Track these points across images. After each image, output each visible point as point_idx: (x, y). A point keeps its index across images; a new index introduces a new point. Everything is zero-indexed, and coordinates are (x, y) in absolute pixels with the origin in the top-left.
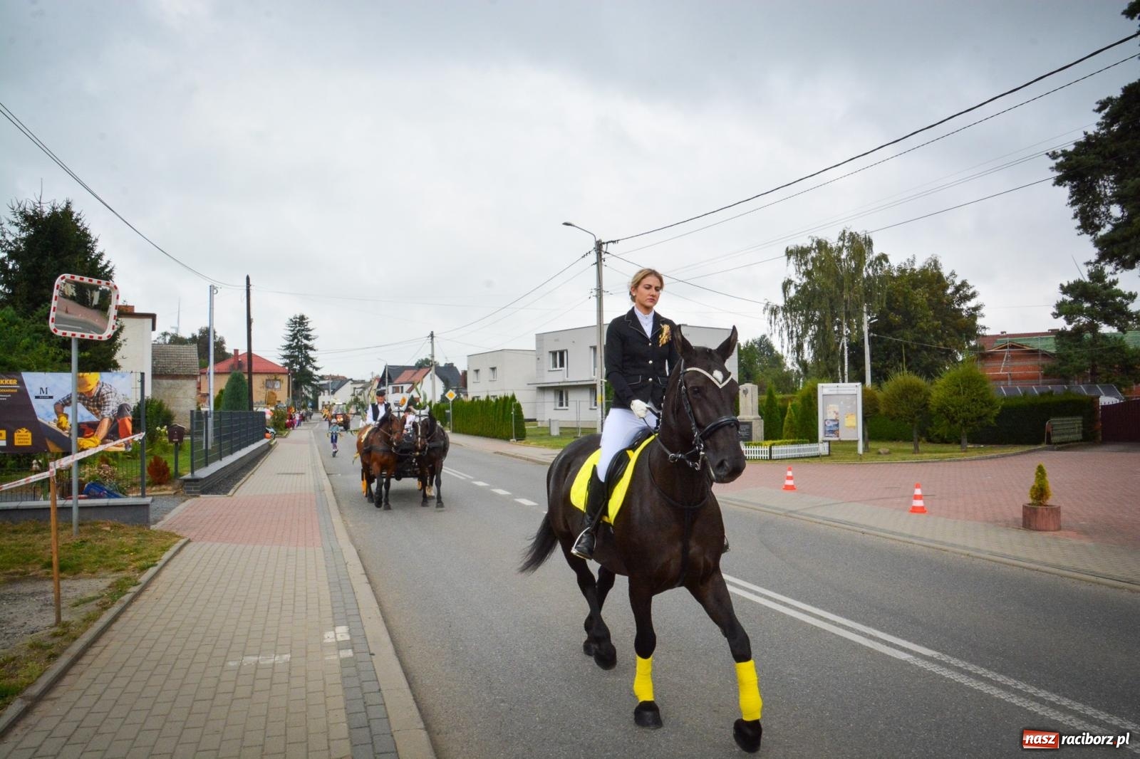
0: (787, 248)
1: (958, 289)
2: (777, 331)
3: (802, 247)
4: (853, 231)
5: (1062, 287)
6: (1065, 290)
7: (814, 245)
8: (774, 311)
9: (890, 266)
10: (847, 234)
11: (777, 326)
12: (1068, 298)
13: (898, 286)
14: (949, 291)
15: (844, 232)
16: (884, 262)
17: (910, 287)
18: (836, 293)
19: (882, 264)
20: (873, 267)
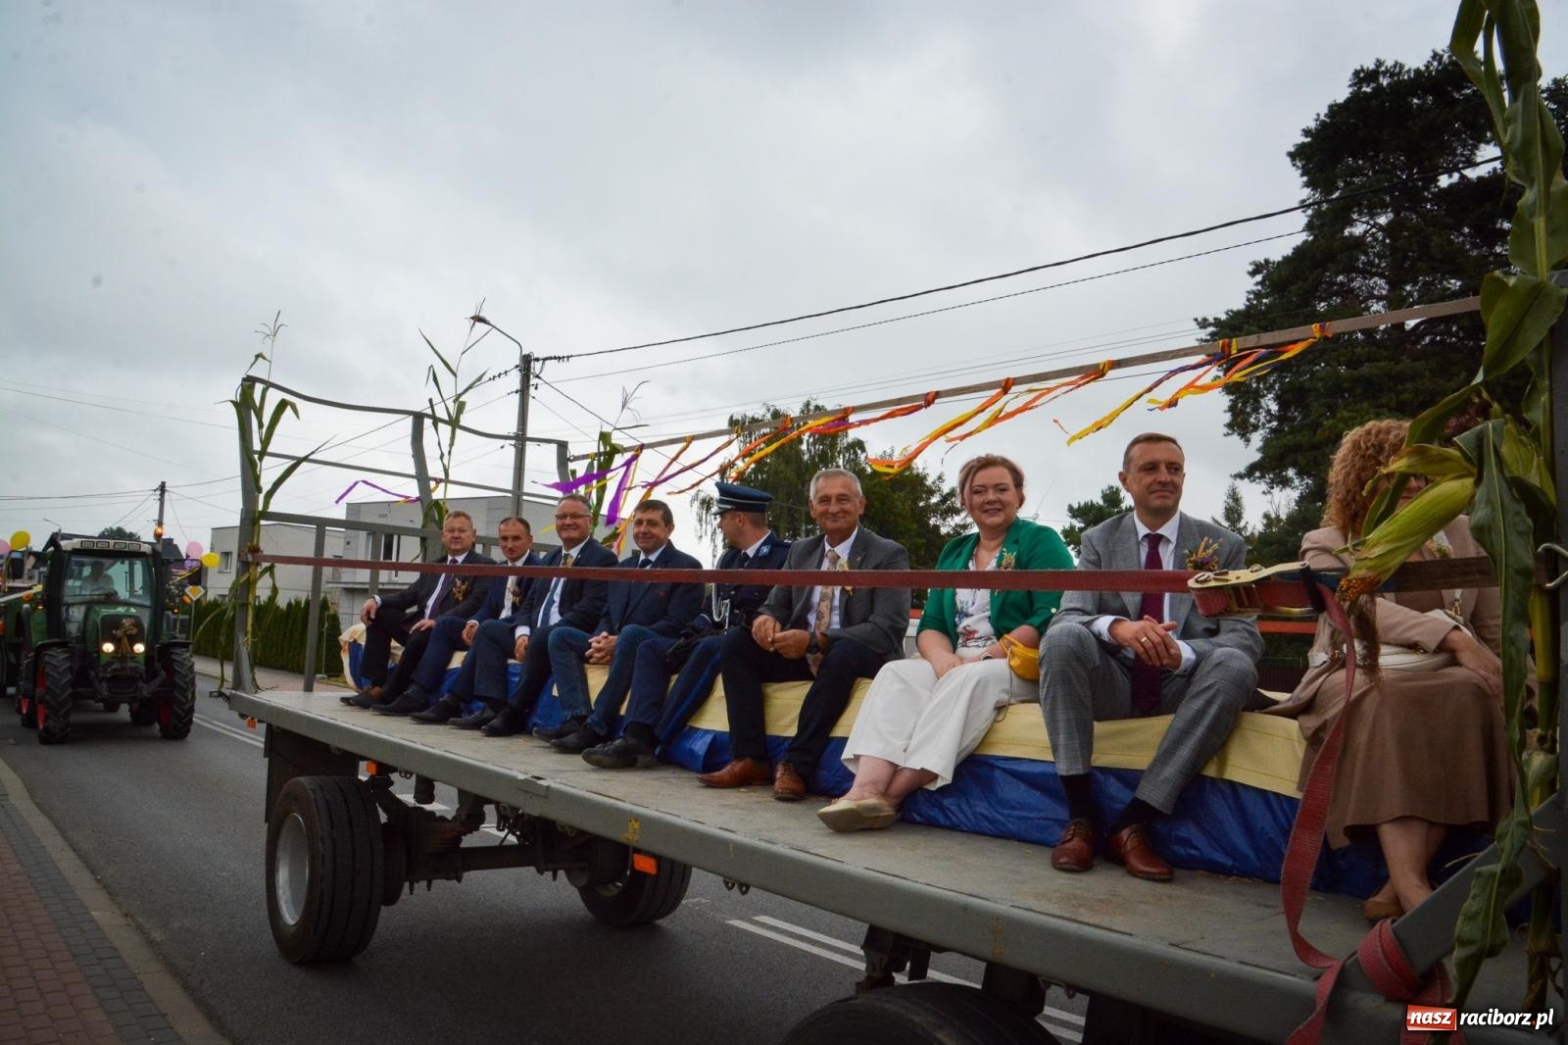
0: (732, 417)
1: (945, 499)
2: (709, 533)
3: (753, 418)
4: (820, 405)
5: (1071, 509)
6: (1075, 512)
7: (769, 416)
8: (706, 504)
9: (866, 457)
10: (812, 407)
11: (709, 526)
12: (1078, 524)
13: (875, 486)
14: (934, 500)
15: (808, 404)
16: (859, 452)
17: (889, 490)
18: (796, 487)
19: (855, 453)
20: (844, 456)
